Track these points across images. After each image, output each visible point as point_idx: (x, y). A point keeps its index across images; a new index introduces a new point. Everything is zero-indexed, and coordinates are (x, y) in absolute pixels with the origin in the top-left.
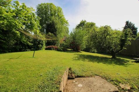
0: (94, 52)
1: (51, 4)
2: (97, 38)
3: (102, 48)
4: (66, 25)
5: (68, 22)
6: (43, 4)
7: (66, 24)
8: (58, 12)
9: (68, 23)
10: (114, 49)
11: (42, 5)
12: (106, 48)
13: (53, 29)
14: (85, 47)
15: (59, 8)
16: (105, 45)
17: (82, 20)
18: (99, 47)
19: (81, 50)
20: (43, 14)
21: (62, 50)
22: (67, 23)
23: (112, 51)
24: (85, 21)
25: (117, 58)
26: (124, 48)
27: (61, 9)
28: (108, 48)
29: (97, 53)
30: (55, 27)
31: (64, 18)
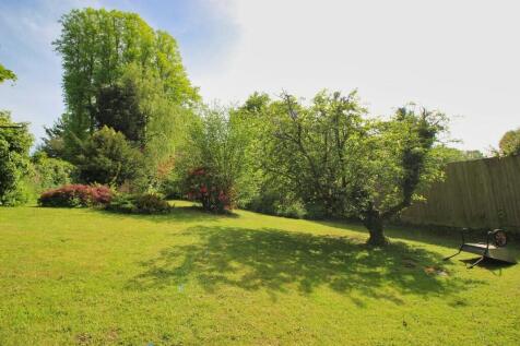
0: (292, 216)
1: (132, 17)
2: (302, 149)
3: (326, 198)
4: (191, 105)
5: (200, 93)
6: (97, 13)
7: (190, 101)
8: (162, 51)
9: (199, 97)
10: (378, 201)
11: (89, 14)
12: (344, 193)
13: (127, 112)
14: (254, 193)
15: (163, 36)
16: (339, 182)
17: (256, 94)
18: (312, 193)
19: (239, 207)
20: (90, 52)
21: (129, 205)
22: (195, 97)
23: (370, 213)
24: (266, 98)
25: (393, 240)
26: (415, 197)
27: (173, 41)
28: (354, 195)
29: (306, 218)
30: (136, 107)
31: (185, 75)
